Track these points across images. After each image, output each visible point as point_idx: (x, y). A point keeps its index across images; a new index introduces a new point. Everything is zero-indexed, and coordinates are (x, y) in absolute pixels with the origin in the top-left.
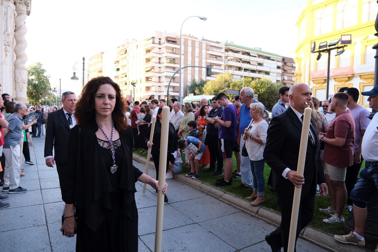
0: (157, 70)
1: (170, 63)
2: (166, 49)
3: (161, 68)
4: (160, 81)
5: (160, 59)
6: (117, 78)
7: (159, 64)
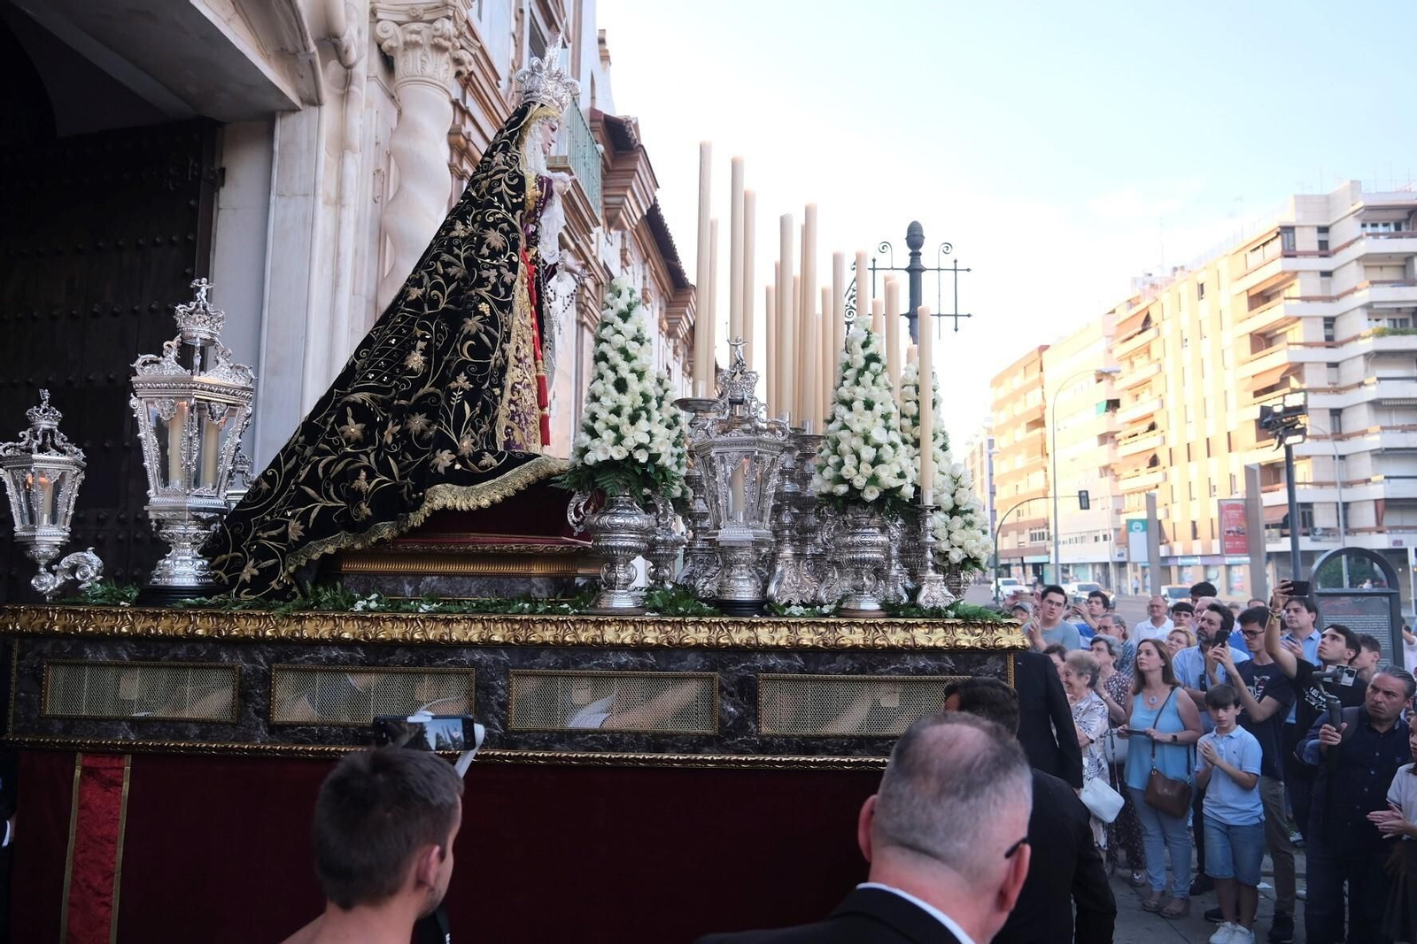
0: (1316, 377)
1: (1394, 333)
2: (1366, 267)
3: (1341, 366)
4: (1340, 432)
5: (1330, 322)
6: (1109, 439)
7: (1328, 347)
